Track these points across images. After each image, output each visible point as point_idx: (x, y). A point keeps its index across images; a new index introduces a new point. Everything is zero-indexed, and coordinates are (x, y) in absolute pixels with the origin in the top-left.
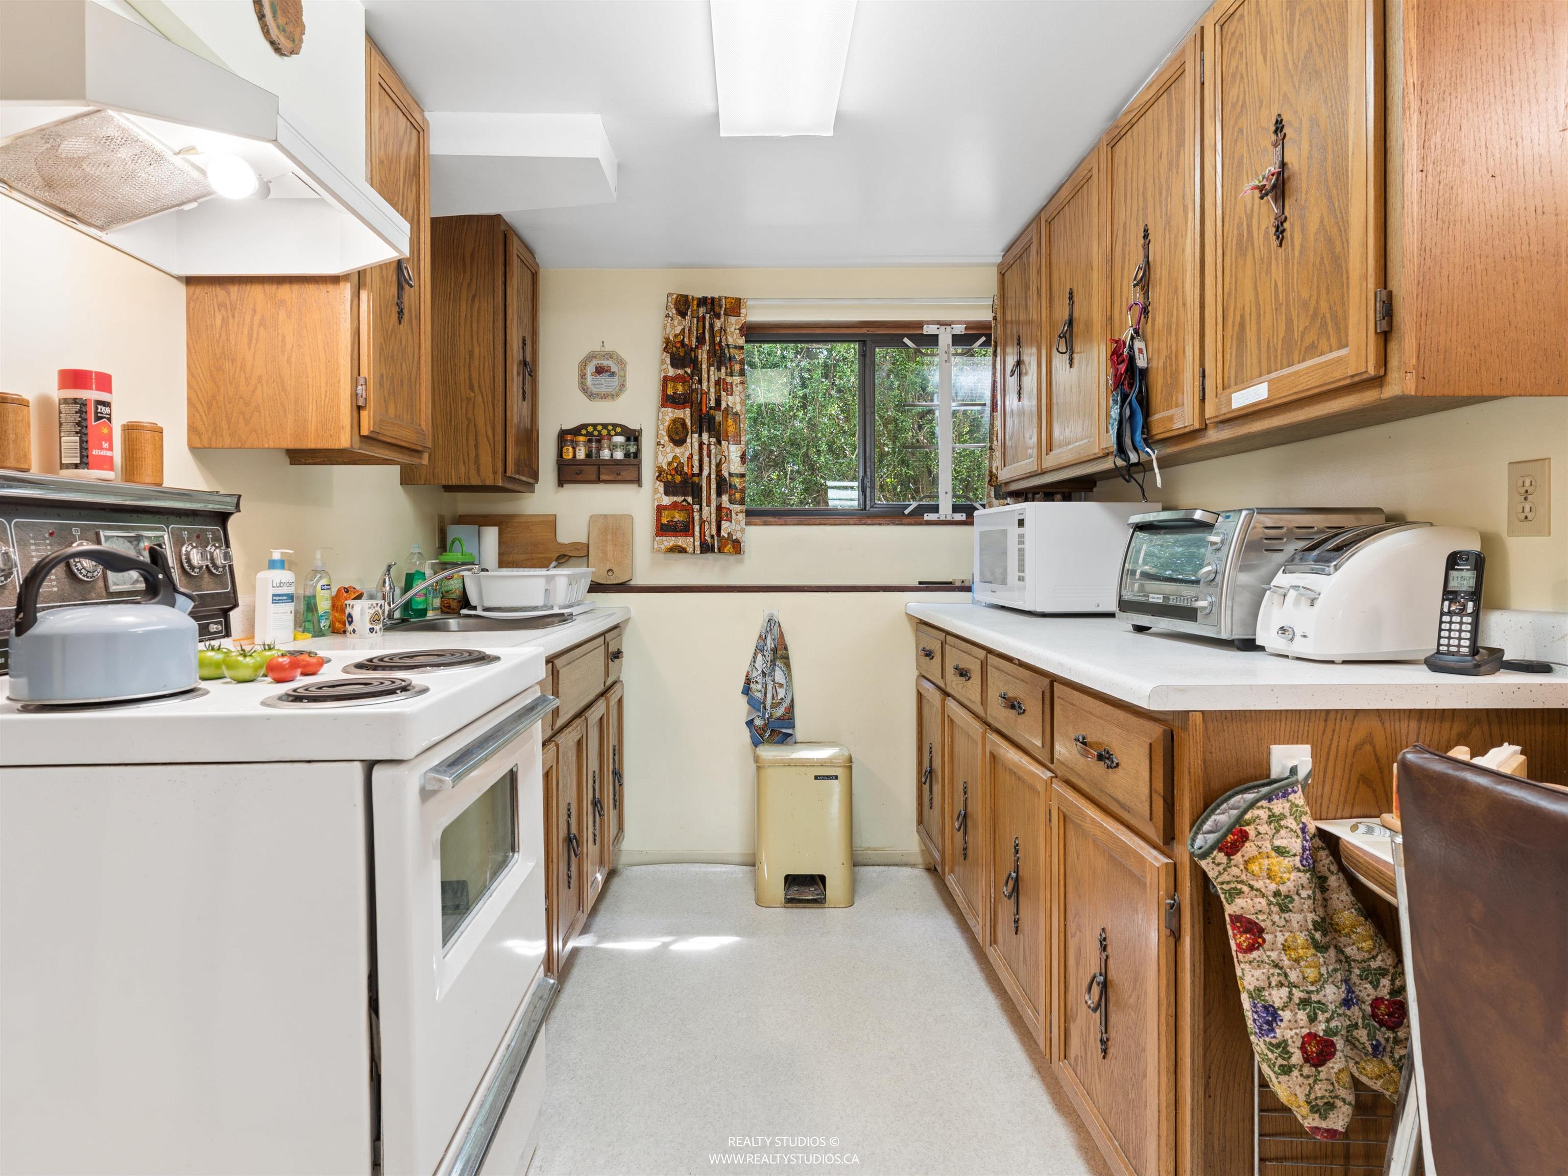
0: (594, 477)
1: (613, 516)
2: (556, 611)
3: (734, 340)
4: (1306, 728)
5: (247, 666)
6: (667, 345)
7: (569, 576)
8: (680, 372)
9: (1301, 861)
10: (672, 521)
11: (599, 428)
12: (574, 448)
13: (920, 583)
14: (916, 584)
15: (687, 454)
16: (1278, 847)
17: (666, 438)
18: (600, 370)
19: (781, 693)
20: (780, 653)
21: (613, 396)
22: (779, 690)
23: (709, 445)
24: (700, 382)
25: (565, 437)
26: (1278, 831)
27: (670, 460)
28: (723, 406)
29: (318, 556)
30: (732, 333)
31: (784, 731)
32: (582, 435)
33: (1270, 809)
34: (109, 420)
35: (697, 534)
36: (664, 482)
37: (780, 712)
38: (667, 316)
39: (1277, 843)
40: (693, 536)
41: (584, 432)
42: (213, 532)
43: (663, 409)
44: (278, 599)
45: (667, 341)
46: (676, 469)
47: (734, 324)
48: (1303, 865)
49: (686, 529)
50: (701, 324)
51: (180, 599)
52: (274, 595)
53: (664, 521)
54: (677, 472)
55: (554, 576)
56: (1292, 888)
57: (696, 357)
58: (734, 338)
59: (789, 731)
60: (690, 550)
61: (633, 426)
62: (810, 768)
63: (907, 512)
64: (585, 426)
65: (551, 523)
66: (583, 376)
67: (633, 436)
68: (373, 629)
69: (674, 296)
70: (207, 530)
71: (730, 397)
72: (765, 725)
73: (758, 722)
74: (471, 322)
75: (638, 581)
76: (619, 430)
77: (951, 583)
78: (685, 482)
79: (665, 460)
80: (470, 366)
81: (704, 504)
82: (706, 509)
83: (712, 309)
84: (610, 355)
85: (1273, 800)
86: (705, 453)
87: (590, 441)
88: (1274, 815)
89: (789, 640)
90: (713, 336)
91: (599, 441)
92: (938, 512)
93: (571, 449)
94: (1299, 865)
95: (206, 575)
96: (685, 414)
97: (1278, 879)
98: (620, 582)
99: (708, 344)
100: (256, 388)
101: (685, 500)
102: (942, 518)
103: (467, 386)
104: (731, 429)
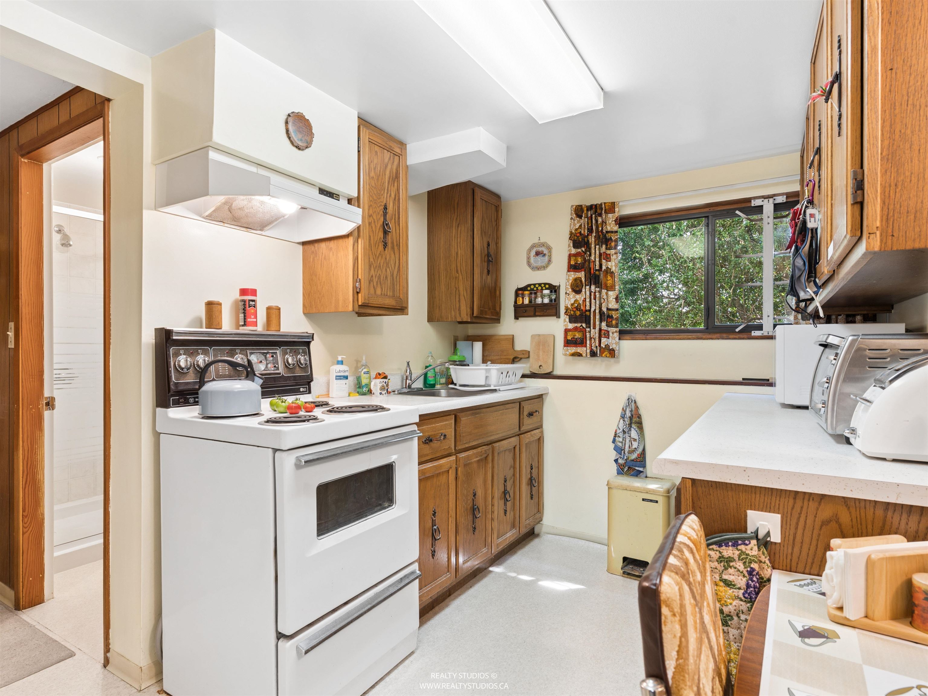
0: (532, 314)
1: (543, 335)
2: (492, 388)
3: (611, 228)
4: (777, 502)
5: (282, 406)
6: (571, 236)
7: (498, 369)
8: (579, 250)
9: (743, 594)
10: (574, 338)
11: (537, 286)
12: (523, 298)
13: (743, 379)
14: (740, 379)
15: (582, 298)
16: (726, 580)
17: (570, 290)
18: (538, 254)
19: (635, 445)
20: (634, 420)
21: (544, 267)
22: (633, 443)
23: (595, 293)
24: (590, 255)
25: (519, 292)
26: (726, 569)
27: (573, 302)
28: (604, 268)
29: (364, 358)
30: (610, 224)
31: (637, 468)
32: (528, 290)
33: (720, 552)
34: (255, 307)
35: (588, 345)
36: (569, 316)
37: (634, 456)
38: (572, 219)
39: (725, 577)
40: (586, 346)
41: (529, 289)
42: (302, 349)
43: (569, 273)
44: (339, 378)
45: (571, 233)
46: (577, 308)
47: (611, 218)
48: (744, 597)
49: (581, 342)
50: (590, 221)
51: (256, 378)
52: (336, 376)
53: (569, 338)
54: (577, 309)
55: (490, 369)
56: (732, 611)
57: (588, 241)
58: (611, 226)
59: (641, 469)
60: (584, 355)
61: (555, 283)
62: (640, 493)
63: (737, 330)
64: (529, 285)
65: (512, 340)
66: (529, 258)
67: (554, 289)
68: (381, 393)
69: (574, 207)
70: (300, 349)
71: (609, 263)
72: (625, 463)
73: (620, 461)
74: (457, 238)
75: (557, 372)
76: (547, 286)
77: (768, 380)
78: (581, 315)
79: (570, 303)
80: (456, 261)
81: (592, 328)
82: (593, 330)
83: (596, 211)
84: (543, 245)
85: (722, 546)
86: (592, 297)
87: (531, 294)
88: (722, 557)
89: (642, 412)
90: (597, 227)
91: (536, 293)
92: (762, 330)
93: (521, 299)
94: (741, 596)
95: (297, 368)
96: (581, 275)
97: (723, 602)
98: (546, 372)
99: (594, 232)
100: (323, 287)
101: (582, 326)
102: (766, 334)
103: (456, 271)
104: (610, 282)
